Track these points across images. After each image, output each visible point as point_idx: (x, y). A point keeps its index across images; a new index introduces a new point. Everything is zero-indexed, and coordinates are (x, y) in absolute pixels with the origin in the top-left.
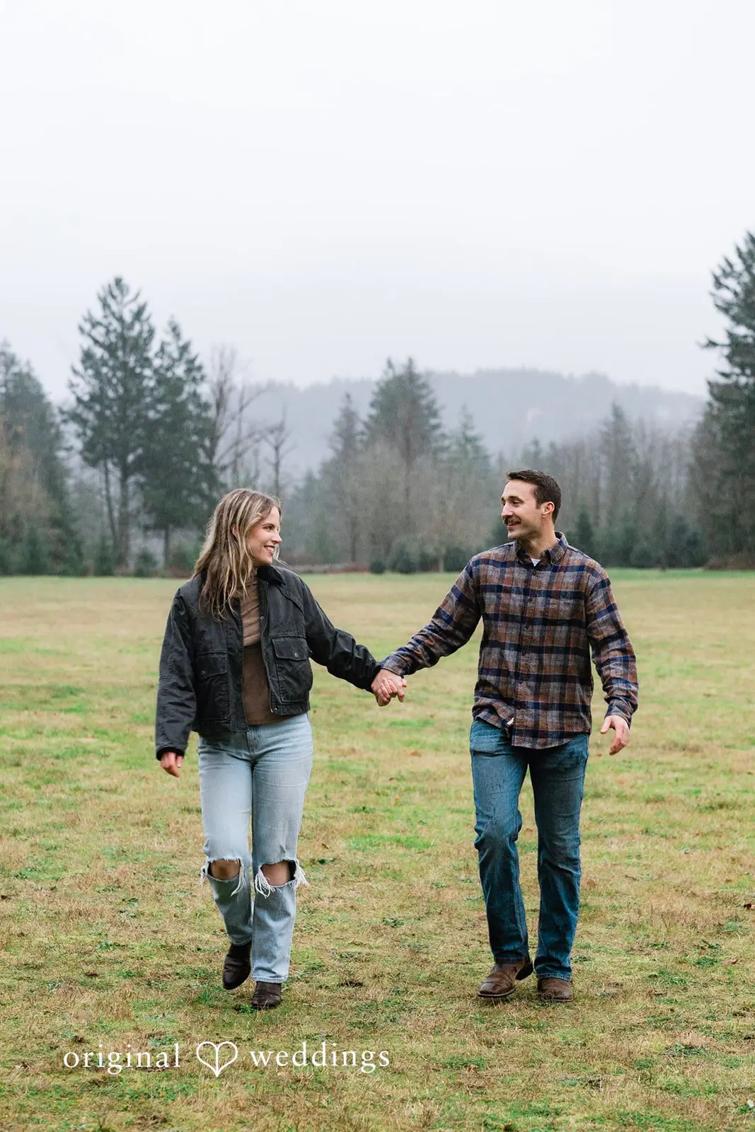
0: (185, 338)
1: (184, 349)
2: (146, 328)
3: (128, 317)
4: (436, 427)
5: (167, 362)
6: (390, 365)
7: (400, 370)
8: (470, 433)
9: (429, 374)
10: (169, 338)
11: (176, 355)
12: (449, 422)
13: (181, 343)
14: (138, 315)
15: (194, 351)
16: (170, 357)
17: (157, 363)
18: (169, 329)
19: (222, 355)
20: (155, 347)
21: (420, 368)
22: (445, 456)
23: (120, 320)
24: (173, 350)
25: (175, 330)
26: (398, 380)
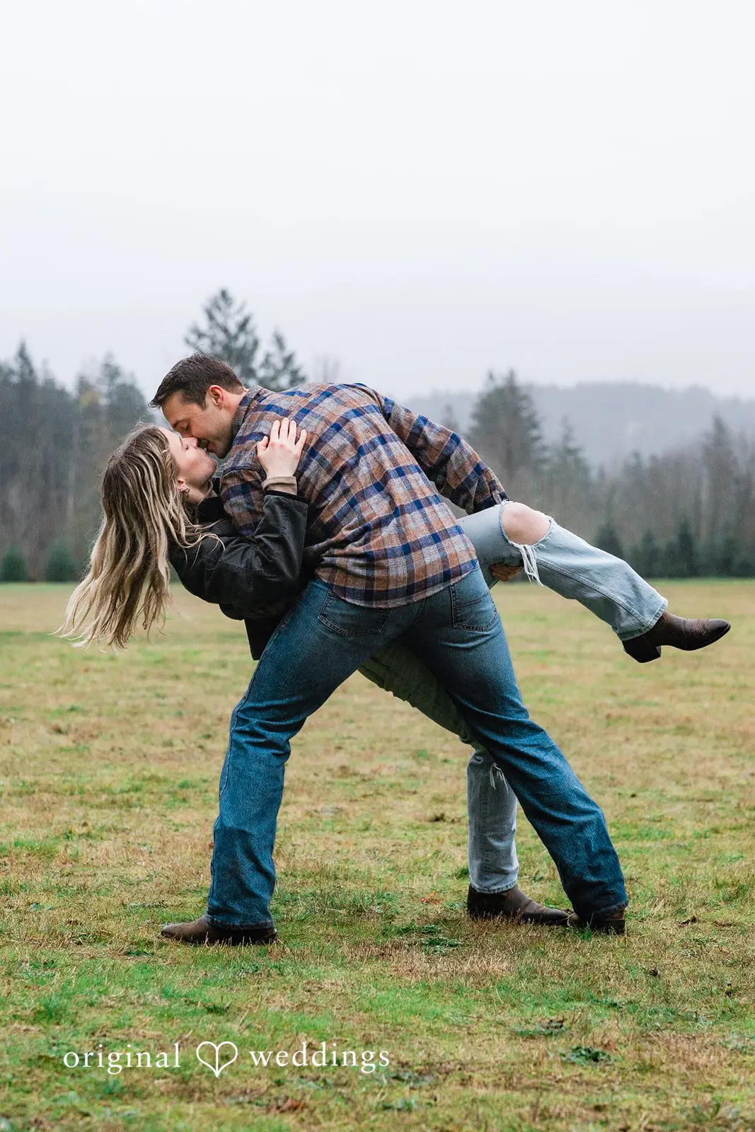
0: (290, 347)
1: (288, 360)
2: (250, 340)
3: (233, 329)
4: (538, 438)
5: (271, 373)
6: (491, 377)
7: (500, 382)
8: (572, 445)
9: (530, 387)
10: (273, 349)
11: (280, 365)
12: (550, 434)
13: (286, 354)
14: (243, 326)
15: (297, 362)
16: (274, 367)
17: (261, 373)
18: (274, 339)
19: (325, 366)
20: (259, 358)
21: (522, 379)
22: (546, 467)
23: (225, 331)
24: (277, 362)
25: (280, 342)
26: (499, 392)
